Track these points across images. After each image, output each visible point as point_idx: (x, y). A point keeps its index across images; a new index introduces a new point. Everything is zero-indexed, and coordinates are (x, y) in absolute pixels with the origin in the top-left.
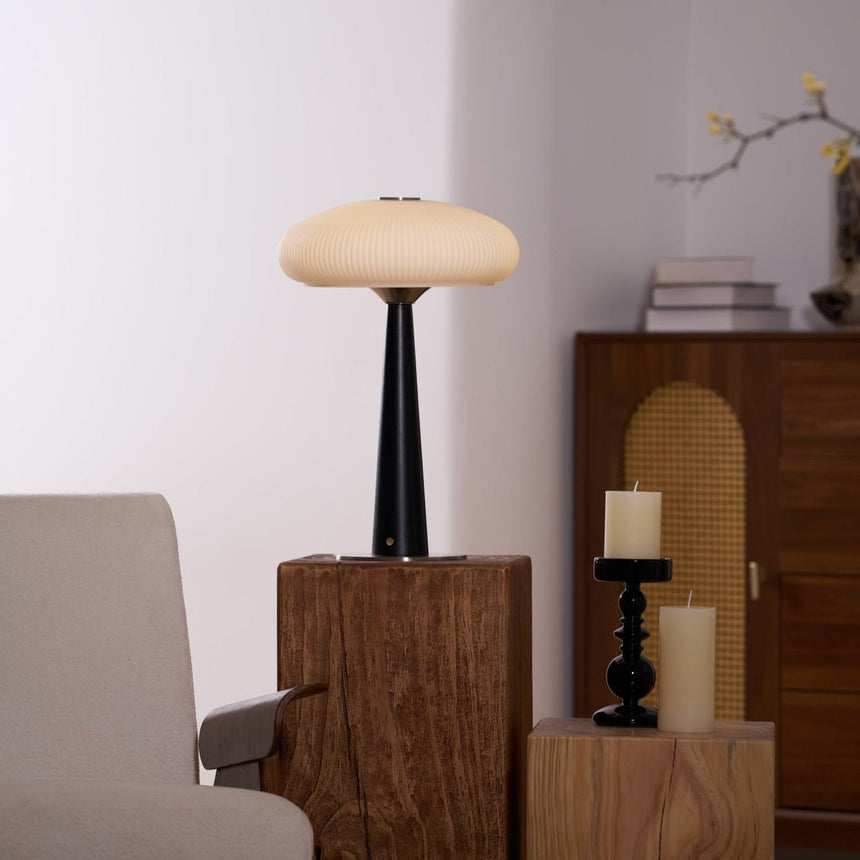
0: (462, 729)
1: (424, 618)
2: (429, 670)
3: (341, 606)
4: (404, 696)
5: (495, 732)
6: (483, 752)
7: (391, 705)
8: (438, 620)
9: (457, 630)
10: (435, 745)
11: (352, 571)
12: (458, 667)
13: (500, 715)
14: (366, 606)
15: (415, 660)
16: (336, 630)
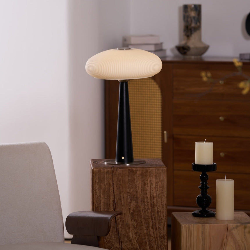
0: (152, 219)
1: (140, 184)
2: (141, 201)
3: (113, 181)
4: (134, 209)
5: (163, 220)
6: (159, 227)
7: (130, 212)
8: (144, 185)
9: (150, 188)
10: (144, 225)
11: (116, 170)
12: (151, 200)
13: (165, 215)
14: (121, 181)
15: (137, 198)
16: (111, 189)
